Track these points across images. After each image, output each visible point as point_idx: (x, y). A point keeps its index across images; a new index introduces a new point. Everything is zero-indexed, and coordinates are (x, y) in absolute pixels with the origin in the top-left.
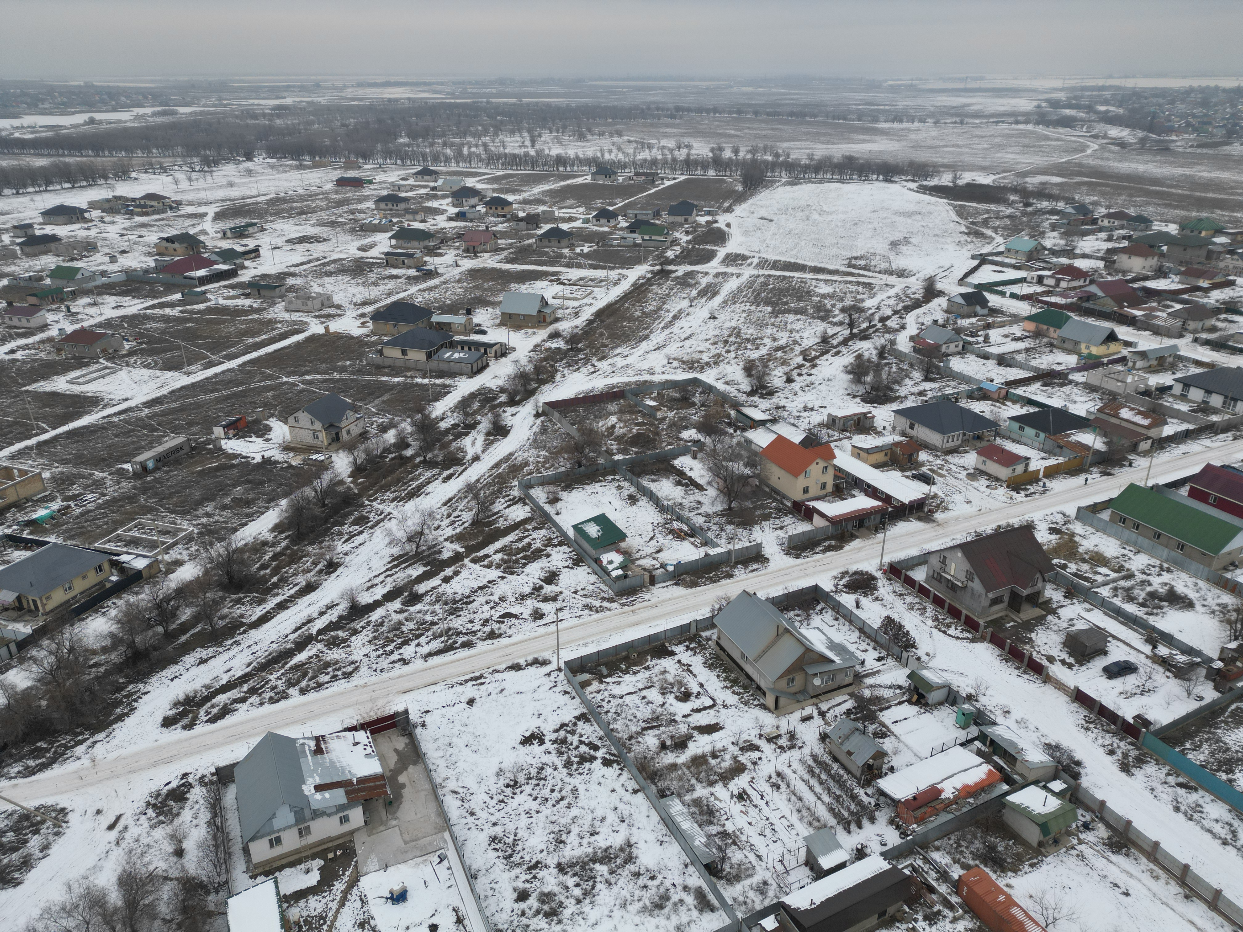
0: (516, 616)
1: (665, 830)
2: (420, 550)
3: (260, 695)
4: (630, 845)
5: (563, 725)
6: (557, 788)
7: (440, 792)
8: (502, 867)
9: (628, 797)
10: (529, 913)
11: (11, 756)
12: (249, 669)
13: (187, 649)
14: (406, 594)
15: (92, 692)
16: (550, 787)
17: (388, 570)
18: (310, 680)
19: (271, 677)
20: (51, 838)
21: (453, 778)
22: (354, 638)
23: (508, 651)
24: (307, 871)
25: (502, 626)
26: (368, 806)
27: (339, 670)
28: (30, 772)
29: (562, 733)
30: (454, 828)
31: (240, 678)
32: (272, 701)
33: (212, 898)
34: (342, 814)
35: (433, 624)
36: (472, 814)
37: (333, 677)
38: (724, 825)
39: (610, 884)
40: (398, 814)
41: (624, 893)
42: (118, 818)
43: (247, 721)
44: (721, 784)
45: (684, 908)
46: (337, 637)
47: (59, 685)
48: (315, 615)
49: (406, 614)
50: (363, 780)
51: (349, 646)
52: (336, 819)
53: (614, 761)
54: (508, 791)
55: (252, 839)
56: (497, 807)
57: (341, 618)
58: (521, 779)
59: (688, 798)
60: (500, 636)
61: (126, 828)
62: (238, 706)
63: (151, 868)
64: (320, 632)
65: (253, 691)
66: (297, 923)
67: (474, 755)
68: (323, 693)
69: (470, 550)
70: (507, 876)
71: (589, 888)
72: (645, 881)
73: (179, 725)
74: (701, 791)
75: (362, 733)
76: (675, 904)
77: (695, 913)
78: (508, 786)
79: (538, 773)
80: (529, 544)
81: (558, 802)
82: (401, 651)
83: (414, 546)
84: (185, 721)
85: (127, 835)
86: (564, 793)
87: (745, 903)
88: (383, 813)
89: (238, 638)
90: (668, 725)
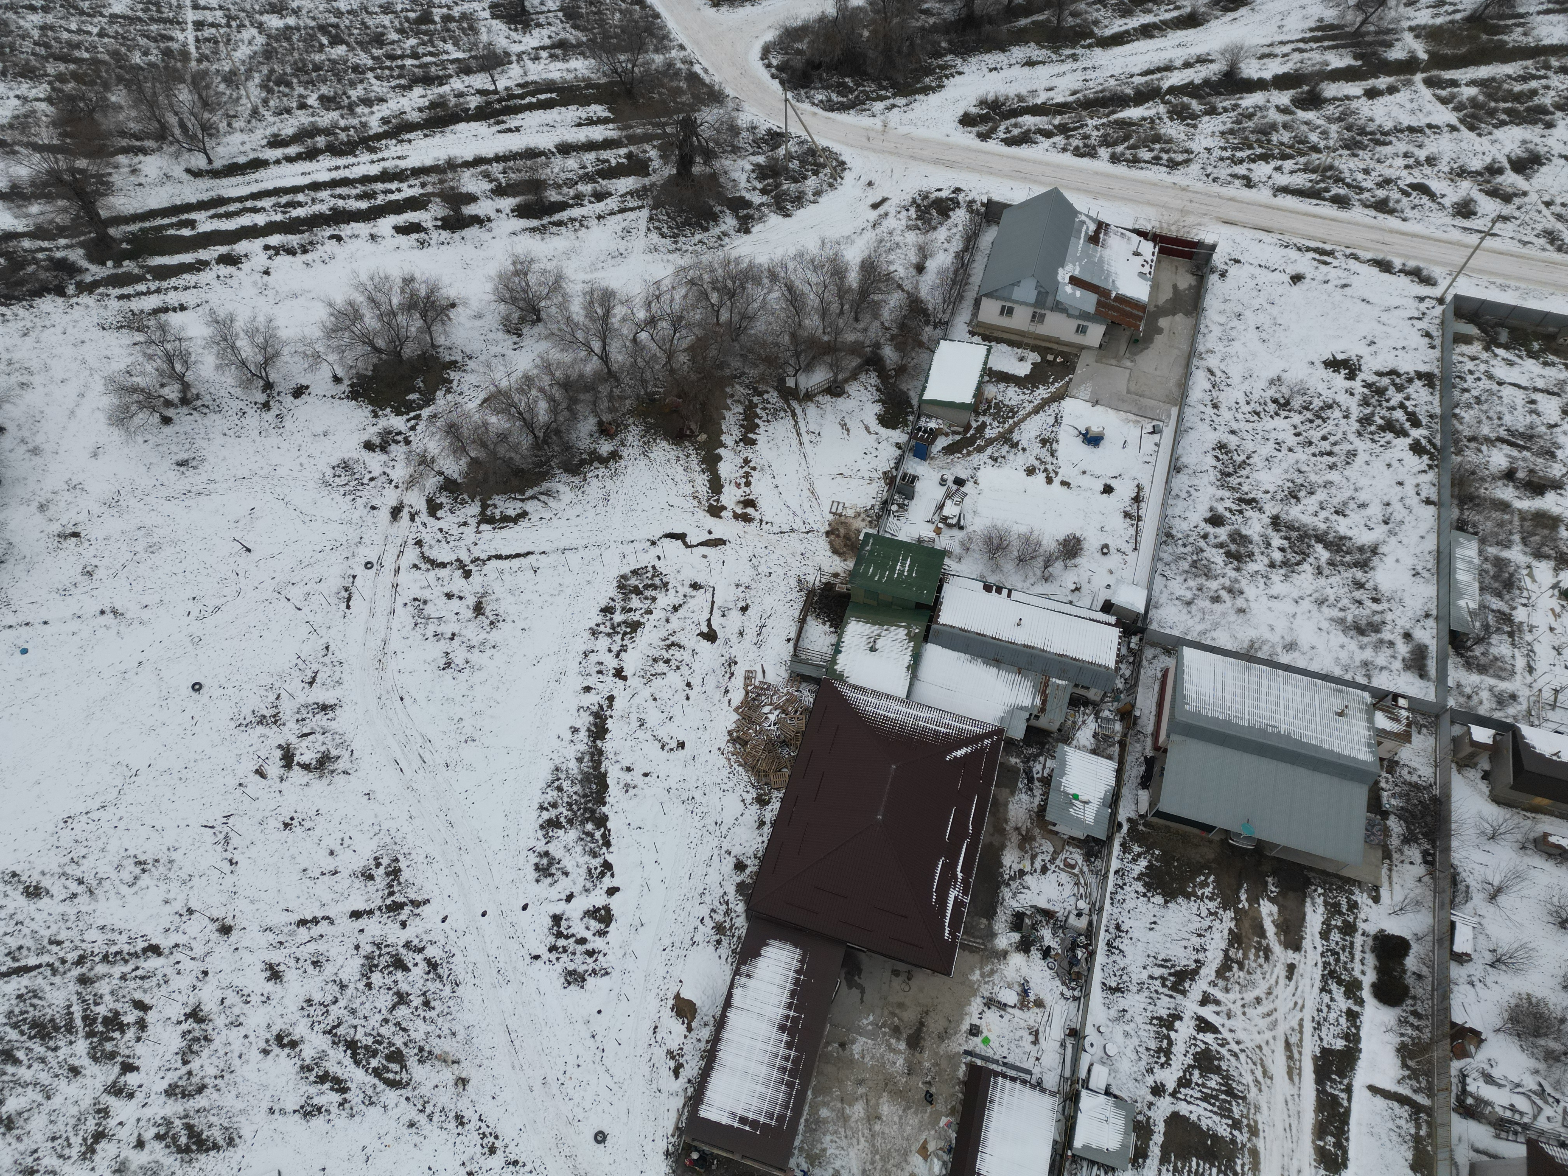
0: (1432, 196)
1: (1431, 564)
2: (1364, 29)
3: (1068, 138)
4: (1374, 550)
5: (1393, 373)
6: (1332, 439)
7: (1195, 362)
8: (1213, 479)
9: (1414, 501)
10: (1212, 541)
11: (821, 79)
12: (1071, 99)
13: (1020, 38)
14: (1306, 88)
15: (912, 45)
16: (1324, 432)
17: (1303, 40)
18: (1128, 148)
19: (1090, 122)
20: (825, 187)
21: (1219, 356)
22: (1206, 118)
23: (1388, 238)
24: (1021, 359)
25: (1405, 200)
26: (1112, 328)
27: (1167, 152)
28: (830, 107)
29: (1386, 381)
30: (1186, 409)
31: (1058, 105)
32: (1078, 153)
33: (928, 329)
34: (1082, 323)
35: (1315, 149)
36: (1215, 406)
37: (1154, 158)
38: (1515, 608)
39: (1320, 573)
40: (1137, 358)
41: (1329, 591)
42: (884, 200)
43: (1041, 163)
44: (1552, 563)
45: (1389, 652)
46: (1186, 107)
47: (886, 19)
48: (1178, 63)
49: (1288, 118)
50: (1122, 299)
51: (1195, 127)
52: (1073, 324)
53: (1427, 452)
54: (1272, 407)
55: (989, 295)
56: (1248, 416)
57: (1206, 82)
58: (1297, 403)
59: (1492, 551)
60: (1392, 212)
61: (886, 214)
62: (1040, 138)
63: (892, 268)
64: (1172, 90)
65: (1063, 129)
66: (989, 402)
67: (1259, 344)
68: (1134, 173)
69: (1438, 61)
70: (1212, 490)
71: (1293, 561)
72: (1364, 597)
73: (975, 130)
74: (1516, 555)
75: (1150, 244)
76: (1381, 641)
77: (1398, 665)
78: (1275, 401)
79: (1322, 409)
80: (1534, 93)
81: (1322, 454)
82: (1253, 166)
83: (1359, 19)
84: (983, 128)
85: (885, 223)
86: (1336, 449)
87: (1469, 697)
88: (1123, 347)
89: (1079, 51)
90: (1539, 454)
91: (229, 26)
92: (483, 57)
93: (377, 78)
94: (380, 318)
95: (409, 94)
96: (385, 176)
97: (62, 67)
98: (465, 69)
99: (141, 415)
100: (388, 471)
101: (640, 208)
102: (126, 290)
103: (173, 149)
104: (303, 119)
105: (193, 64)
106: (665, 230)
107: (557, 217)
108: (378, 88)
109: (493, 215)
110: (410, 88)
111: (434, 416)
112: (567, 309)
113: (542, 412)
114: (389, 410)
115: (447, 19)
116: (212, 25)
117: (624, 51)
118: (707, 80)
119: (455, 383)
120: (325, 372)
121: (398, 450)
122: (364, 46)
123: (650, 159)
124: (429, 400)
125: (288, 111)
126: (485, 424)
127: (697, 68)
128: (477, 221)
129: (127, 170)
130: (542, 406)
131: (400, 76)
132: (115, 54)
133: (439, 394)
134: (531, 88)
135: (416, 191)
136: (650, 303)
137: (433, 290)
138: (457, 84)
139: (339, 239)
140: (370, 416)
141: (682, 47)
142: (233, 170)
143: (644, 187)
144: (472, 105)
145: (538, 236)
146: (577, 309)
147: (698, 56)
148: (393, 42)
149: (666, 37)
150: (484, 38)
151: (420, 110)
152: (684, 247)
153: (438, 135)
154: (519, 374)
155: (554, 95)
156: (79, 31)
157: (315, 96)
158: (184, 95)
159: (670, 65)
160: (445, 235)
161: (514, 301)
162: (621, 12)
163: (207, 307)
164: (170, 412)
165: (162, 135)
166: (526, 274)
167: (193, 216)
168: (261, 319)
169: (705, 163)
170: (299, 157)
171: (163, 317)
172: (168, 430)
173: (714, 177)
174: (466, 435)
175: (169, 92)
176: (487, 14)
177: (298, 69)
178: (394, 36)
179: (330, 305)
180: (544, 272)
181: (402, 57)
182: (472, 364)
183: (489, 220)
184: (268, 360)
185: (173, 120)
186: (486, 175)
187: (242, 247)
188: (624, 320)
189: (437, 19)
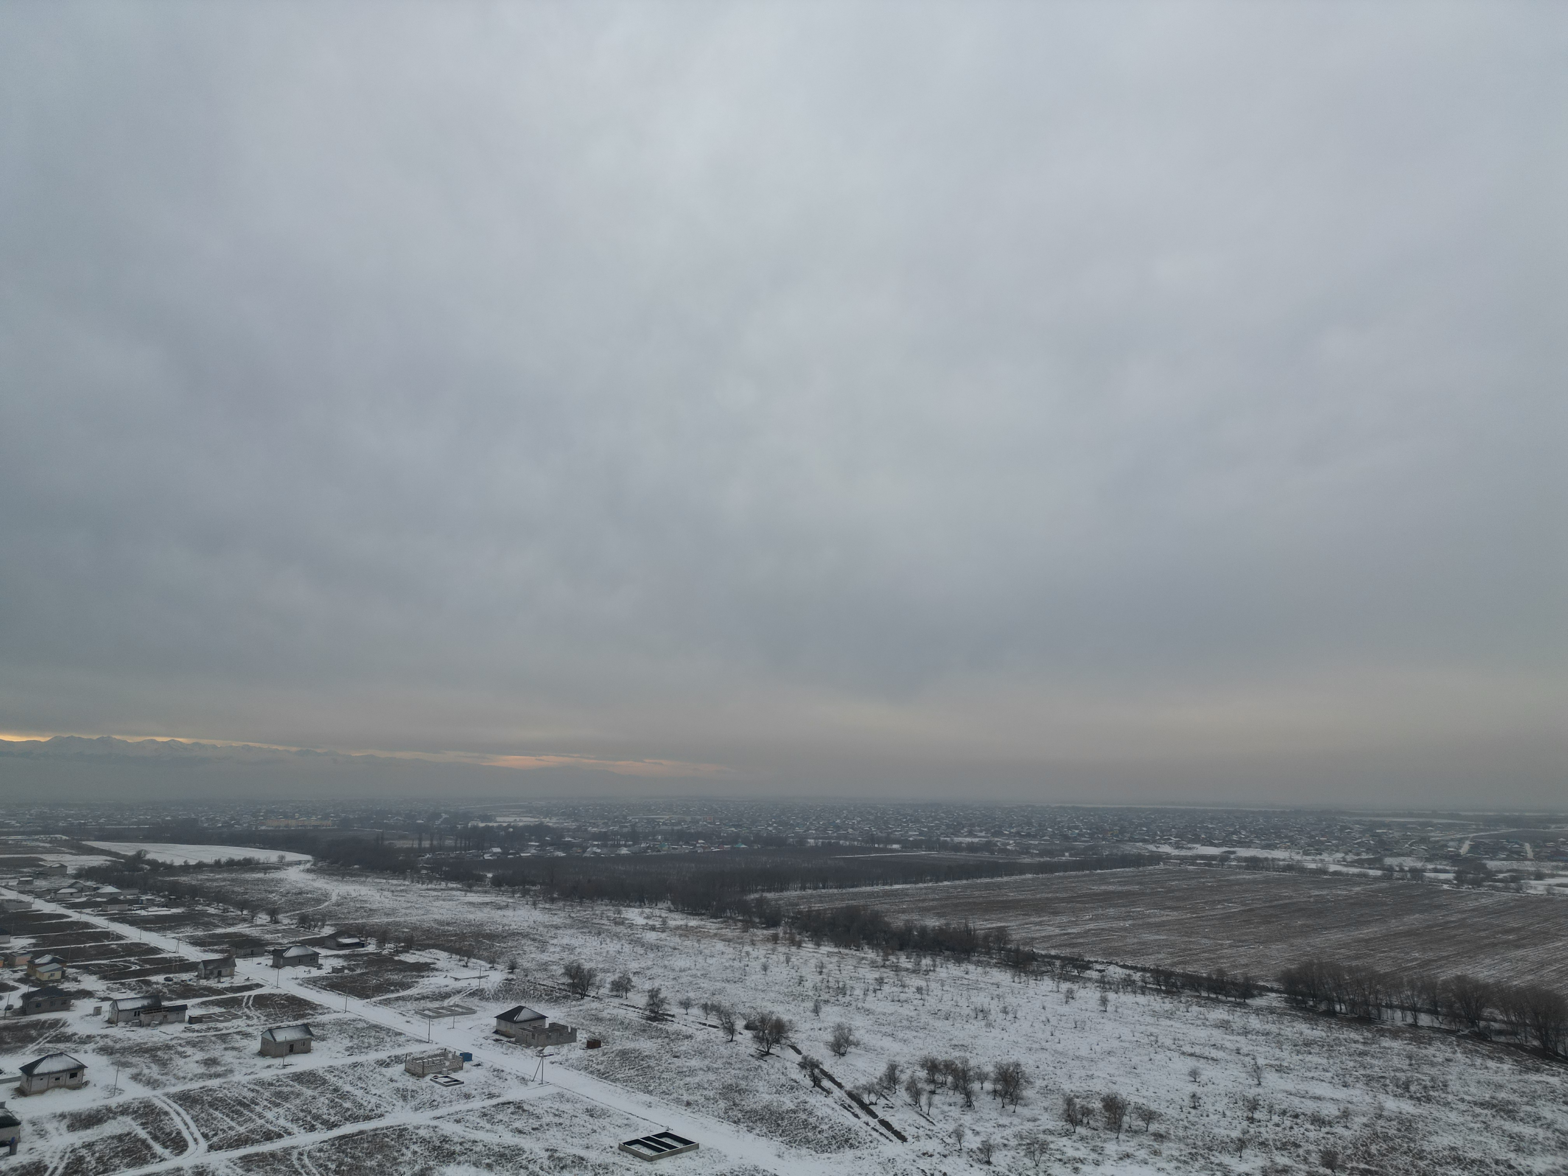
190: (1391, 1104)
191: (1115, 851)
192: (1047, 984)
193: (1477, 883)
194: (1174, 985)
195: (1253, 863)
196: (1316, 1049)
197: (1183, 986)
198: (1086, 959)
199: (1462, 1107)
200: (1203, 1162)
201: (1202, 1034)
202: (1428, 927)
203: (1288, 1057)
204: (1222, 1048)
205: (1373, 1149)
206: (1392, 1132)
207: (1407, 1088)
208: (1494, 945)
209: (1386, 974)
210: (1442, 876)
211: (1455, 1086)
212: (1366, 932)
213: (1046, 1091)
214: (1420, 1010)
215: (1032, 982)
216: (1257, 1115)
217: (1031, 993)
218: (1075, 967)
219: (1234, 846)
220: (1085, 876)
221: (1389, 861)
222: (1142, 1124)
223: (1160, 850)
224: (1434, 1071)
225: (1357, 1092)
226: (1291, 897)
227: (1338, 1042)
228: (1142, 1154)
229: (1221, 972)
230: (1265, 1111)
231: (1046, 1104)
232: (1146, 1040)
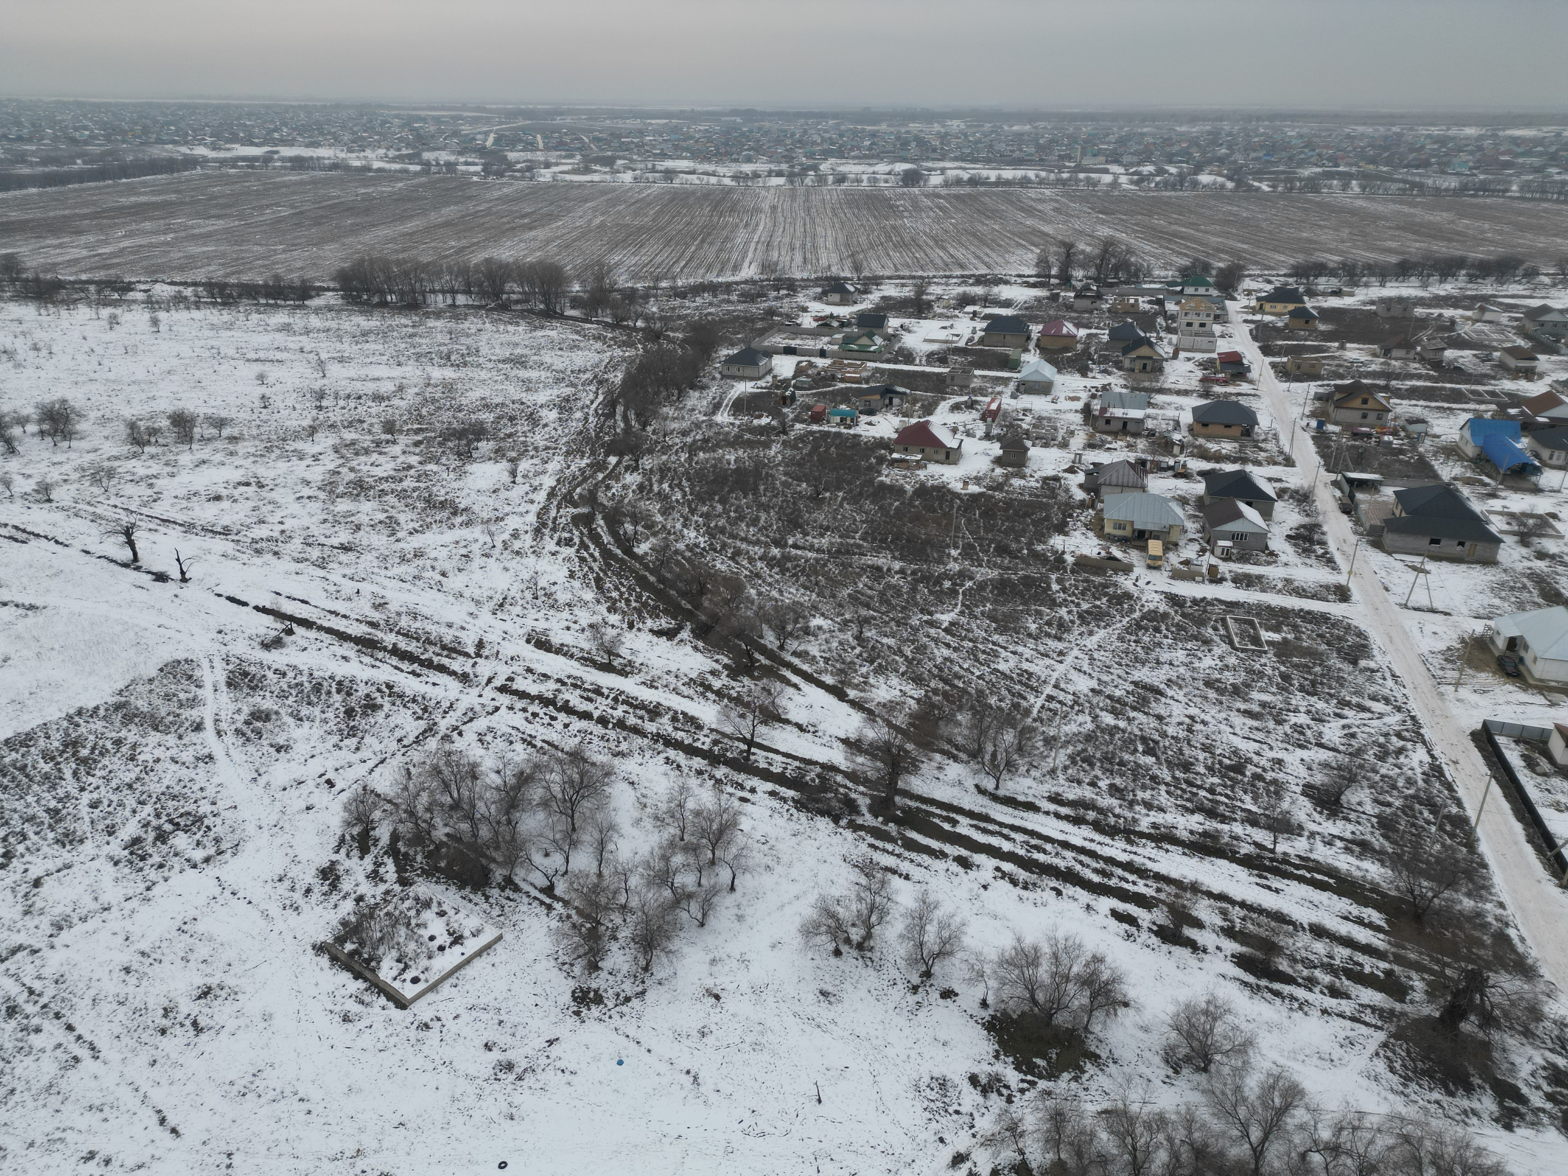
91: (1072, 707)
92: (1275, 819)
93: (1168, 792)
94: (1054, 975)
95: (1189, 816)
96: (1129, 867)
97: (941, 685)
98: (1252, 820)
99: (823, 937)
100: (976, 1115)
101: (1376, 1027)
102: (879, 844)
103: (977, 767)
104: (1088, 793)
105: (1029, 720)
106: (1397, 1066)
107: (1277, 986)
108: (1163, 798)
109: (1211, 948)
110: (1192, 812)
111: (1049, 1093)
112: (1241, 1078)
113: (1158, 1162)
114: (1011, 1059)
115: (1257, 777)
116: (1060, 702)
117: (1429, 878)
118: (1520, 948)
119: (1087, 1076)
120: (978, 992)
121: (996, 1102)
122: (1170, 765)
123: (1412, 988)
124: (1052, 1075)
125: (1079, 782)
126: (1093, 1135)
127: (1512, 932)
128: (1193, 945)
129: (936, 765)
130: (1162, 1156)
131: (1187, 800)
132: (980, 693)
133: (1066, 1076)
134: (1311, 864)
135: (1150, 892)
136: (1341, 1129)
137: (1115, 980)
138: (1238, 829)
139: (1059, 893)
140: (992, 1053)
141: (1501, 905)
142: (1010, 802)
143: (1392, 1012)
144: (1243, 851)
145: (1247, 992)
146: (1252, 1084)
147: (1518, 922)
148: (1198, 774)
149: (1488, 888)
150: (1285, 805)
151: (1192, 832)
152: (1413, 1097)
153: (1196, 859)
154: (1156, 1109)
155: (1331, 881)
156: (967, 670)
157: (1108, 782)
158: (1009, 737)
159: (1480, 914)
160: (1154, 940)
161: (1189, 1036)
162: (1443, 845)
163: (924, 887)
164: (844, 948)
165: (975, 754)
166: (1215, 1019)
167: (959, 818)
168: (958, 919)
169: (1480, 1026)
170: (1066, 818)
171: (889, 875)
172: (833, 961)
173: (1486, 1047)
174: (1068, 1133)
175: (1000, 730)
176: (1298, 789)
177: (1106, 758)
178: (1201, 769)
179: (1019, 940)
180: (1235, 1028)
181: (1199, 787)
182: (1112, 1069)
183: (1205, 951)
184: (941, 954)
185: (990, 748)
186: (1224, 913)
187: (979, 858)
188: (1302, 1127)
189: (1248, 773)
190: (437, 374)
191: (140, 156)
192: (83, 312)
193: (500, 174)
194: (230, 296)
195: (299, 163)
196: (372, 337)
197: (240, 296)
198: (126, 280)
199: (490, 365)
200: (278, 452)
201: (265, 339)
202: (463, 217)
203: (348, 348)
204: (287, 350)
205: (424, 412)
206: (438, 395)
207: (449, 359)
208: (514, 229)
209: (428, 264)
210: (472, 169)
211: (484, 350)
212: (410, 226)
213: (104, 421)
214: (457, 292)
215: (64, 313)
216: (324, 403)
217: (65, 324)
218: (114, 290)
219: (276, 145)
220: (108, 186)
221: (427, 156)
222: (214, 431)
223: (195, 152)
224: (469, 341)
225: (410, 368)
226: (339, 197)
227: (391, 328)
228: (219, 457)
229: (277, 278)
230: (331, 398)
231: (106, 433)
232: (208, 354)
